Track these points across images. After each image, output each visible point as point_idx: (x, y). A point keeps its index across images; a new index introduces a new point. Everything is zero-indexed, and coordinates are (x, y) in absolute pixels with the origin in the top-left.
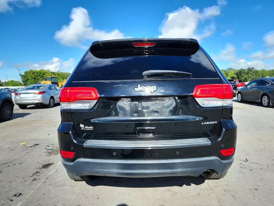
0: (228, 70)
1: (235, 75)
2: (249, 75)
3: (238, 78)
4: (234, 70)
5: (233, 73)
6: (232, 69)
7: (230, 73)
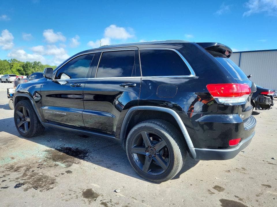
0: (12, 61)
1: (21, 68)
2: (36, 69)
3: (24, 71)
4: (19, 62)
5: (19, 65)
6: (16, 61)
7: (15, 65)
